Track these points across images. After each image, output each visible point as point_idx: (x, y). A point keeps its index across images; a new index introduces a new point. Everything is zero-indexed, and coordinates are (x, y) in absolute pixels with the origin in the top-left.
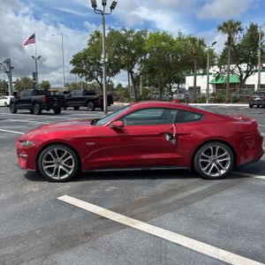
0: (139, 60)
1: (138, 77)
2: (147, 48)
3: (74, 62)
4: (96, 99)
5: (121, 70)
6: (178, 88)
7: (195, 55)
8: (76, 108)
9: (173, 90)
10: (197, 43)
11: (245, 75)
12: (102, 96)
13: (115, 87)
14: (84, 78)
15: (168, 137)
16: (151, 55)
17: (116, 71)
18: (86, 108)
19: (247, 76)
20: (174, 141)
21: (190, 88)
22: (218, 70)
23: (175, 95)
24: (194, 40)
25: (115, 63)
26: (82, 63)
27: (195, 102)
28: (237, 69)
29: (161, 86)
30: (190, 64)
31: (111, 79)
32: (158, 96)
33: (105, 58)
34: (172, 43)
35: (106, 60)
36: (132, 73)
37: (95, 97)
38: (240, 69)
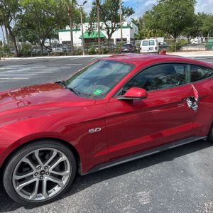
7: (70, 12)
11: (111, 30)
19: (113, 32)
21: (63, 43)
22: (89, 26)
27: (74, 55)
38: (107, 25)
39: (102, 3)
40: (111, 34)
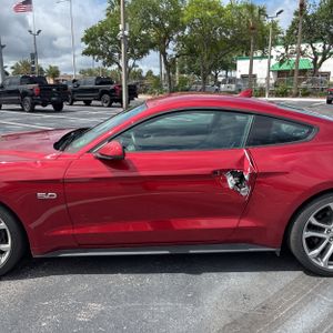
0: (175, 37)
1: (174, 61)
2: (185, 19)
3: (87, 39)
4: (114, 90)
5: (151, 51)
6: (227, 76)
7: (253, 29)
8: (88, 103)
9: (220, 79)
10: (256, 11)
11: (320, 58)
12: (121, 86)
13: (144, 74)
14: (101, 61)
15: (231, 181)
16: (192, 30)
17: (144, 53)
18: (99, 103)
19: (324, 59)
20: (245, 191)
21: (242, 76)
22: (283, 50)
23: (223, 86)
24: (251, 8)
25: (142, 41)
26: (98, 40)
28: (310, 49)
29: (204, 74)
30: (244, 43)
31: (137, 62)
32: (200, 87)
33: (124, 29)
34: (221, 12)
35: (126, 33)
36: (165, 54)
37: (112, 87)
38: (314, 49)
39: (310, 11)
40: (320, 65)
